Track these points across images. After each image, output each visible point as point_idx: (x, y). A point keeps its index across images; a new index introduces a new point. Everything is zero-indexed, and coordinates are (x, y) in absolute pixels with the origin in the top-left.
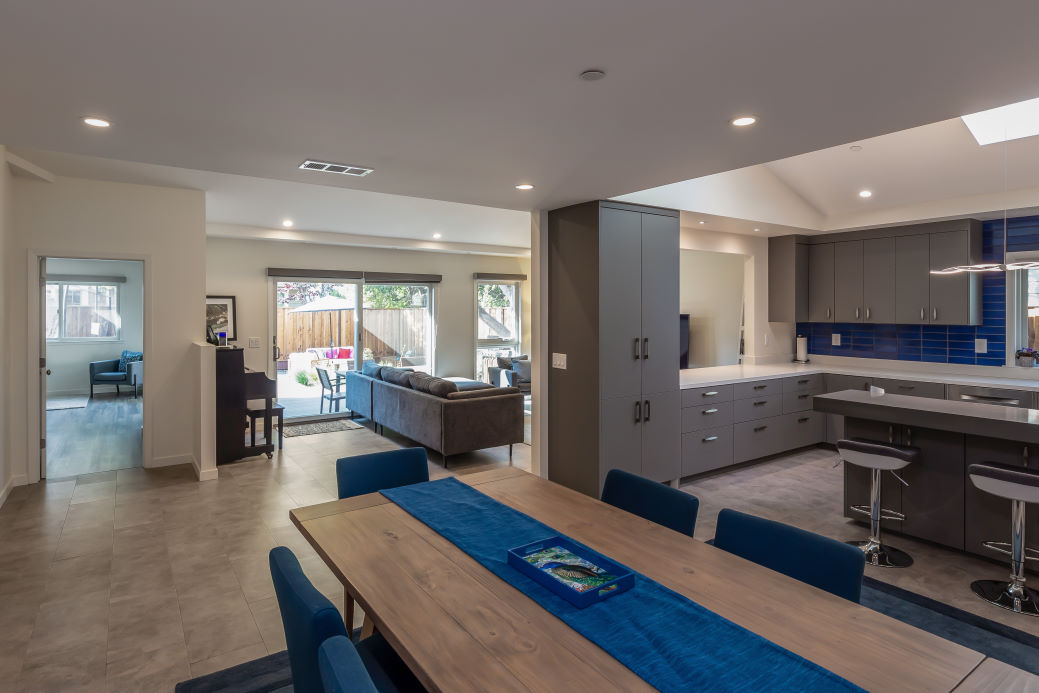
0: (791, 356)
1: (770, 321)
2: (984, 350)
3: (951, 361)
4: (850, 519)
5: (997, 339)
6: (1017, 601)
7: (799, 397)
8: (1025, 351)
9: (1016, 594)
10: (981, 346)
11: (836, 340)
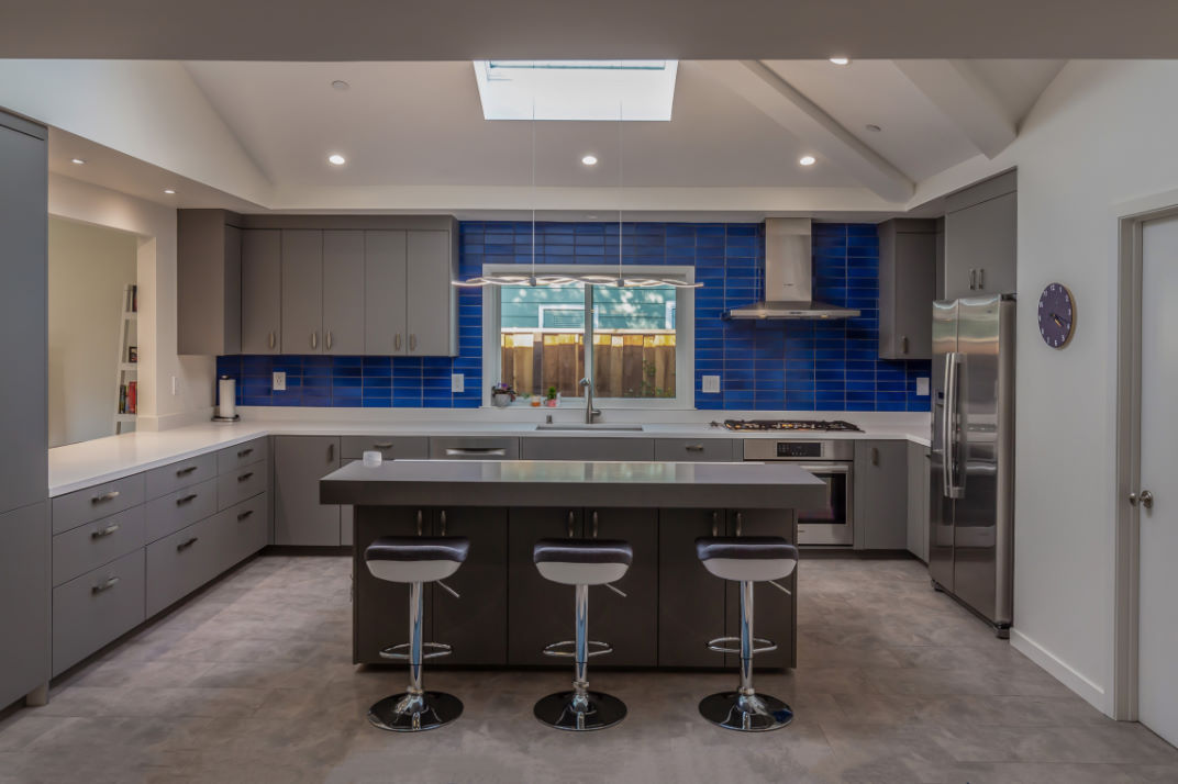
0: (210, 411)
1: (181, 351)
2: (461, 389)
3: (427, 404)
4: (359, 665)
5: (474, 373)
6: (580, 716)
7: (240, 479)
8: (500, 387)
9: (580, 707)
10: (458, 383)
11: (279, 382)
